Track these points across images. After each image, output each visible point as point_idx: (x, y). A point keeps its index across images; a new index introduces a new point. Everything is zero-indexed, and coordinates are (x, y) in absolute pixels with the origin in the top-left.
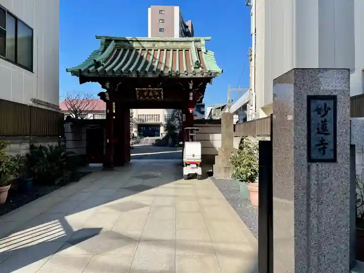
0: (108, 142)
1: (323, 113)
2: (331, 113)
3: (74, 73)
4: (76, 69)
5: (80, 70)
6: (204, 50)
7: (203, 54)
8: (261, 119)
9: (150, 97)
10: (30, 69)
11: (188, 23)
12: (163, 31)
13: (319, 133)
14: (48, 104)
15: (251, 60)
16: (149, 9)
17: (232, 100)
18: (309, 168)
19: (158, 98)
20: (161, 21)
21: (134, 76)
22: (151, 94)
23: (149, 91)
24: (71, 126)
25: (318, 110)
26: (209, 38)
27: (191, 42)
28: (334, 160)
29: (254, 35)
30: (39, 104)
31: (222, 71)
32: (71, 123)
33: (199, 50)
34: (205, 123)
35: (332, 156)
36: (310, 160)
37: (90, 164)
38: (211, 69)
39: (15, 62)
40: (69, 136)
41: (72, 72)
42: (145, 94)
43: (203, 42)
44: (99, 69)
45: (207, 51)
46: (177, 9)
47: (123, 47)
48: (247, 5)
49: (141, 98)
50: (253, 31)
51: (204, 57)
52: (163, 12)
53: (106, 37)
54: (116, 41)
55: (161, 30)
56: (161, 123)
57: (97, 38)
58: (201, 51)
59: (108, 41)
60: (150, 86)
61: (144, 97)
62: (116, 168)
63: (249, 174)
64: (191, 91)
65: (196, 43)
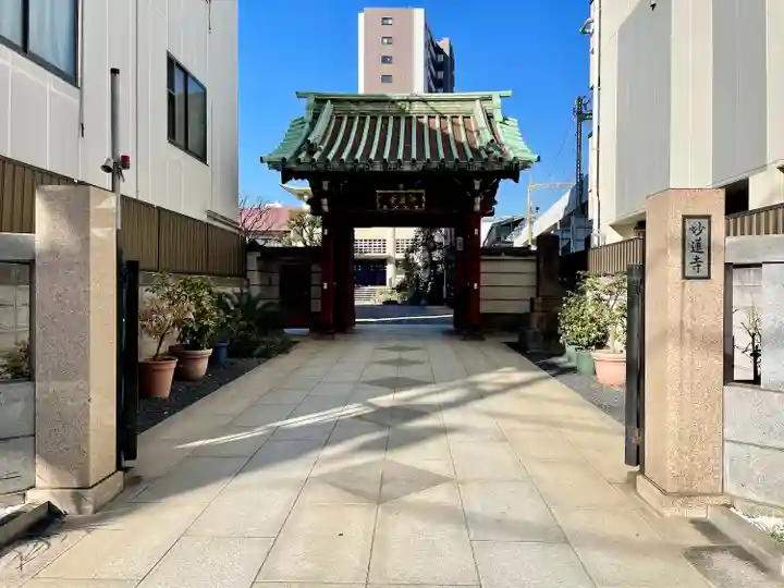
0: (325, 287)
1: (697, 232)
2: (705, 232)
3: (273, 165)
4: (277, 157)
5: (284, 160)
6: (498, 117)
7: (498, 125)
8: (609, 245)
9: (401, 206)
10: (202, 158)
11: (444, 44)
12: (390, 63)
13: (693, 251)
14: (224, 220)
15: (590, 135)
16: (361, 16)
17: (537, 209)
18: (683, 285)
19: (417, 207)
20: (385, 41)
21: (378, 168)
22: (403, 201)
23: (399, 196)
24: (258, 258)
25: (693, 229)
26: (509, 93)
27: (474, 100)
28: (708, 277)
29: (596, 90)
30: (215, 219)
31: (539, 158)
32: (258, 254)
33: (489, 117)
34: (500, 255)
35: (706, 274)
36: (685, 277)
37: (286, 330)
38: (518, 155)
39: (186, 148)
40: (255, 278)
41: (269, 163)
42: (393, 200)
43: (497, 101)
44: (316, 156)
45: (505, 119)
46: (419, 15)
47: (348, 112)
48: (584, 32)
49: (385, 207)
50: (594, 82)
51: (499, 131)
52: (390, 22)
53: (315, 94)
54: (333, 101)
55: (385, 60)
56: (390, 257)
57: (299, 96)
58: (492, 117)
59: (321, 101)
60: (401, 186)
61: (390, 206)
62: (337, 336)
63: (593, 335)
64: (476, 194)
65: (485, 104)
